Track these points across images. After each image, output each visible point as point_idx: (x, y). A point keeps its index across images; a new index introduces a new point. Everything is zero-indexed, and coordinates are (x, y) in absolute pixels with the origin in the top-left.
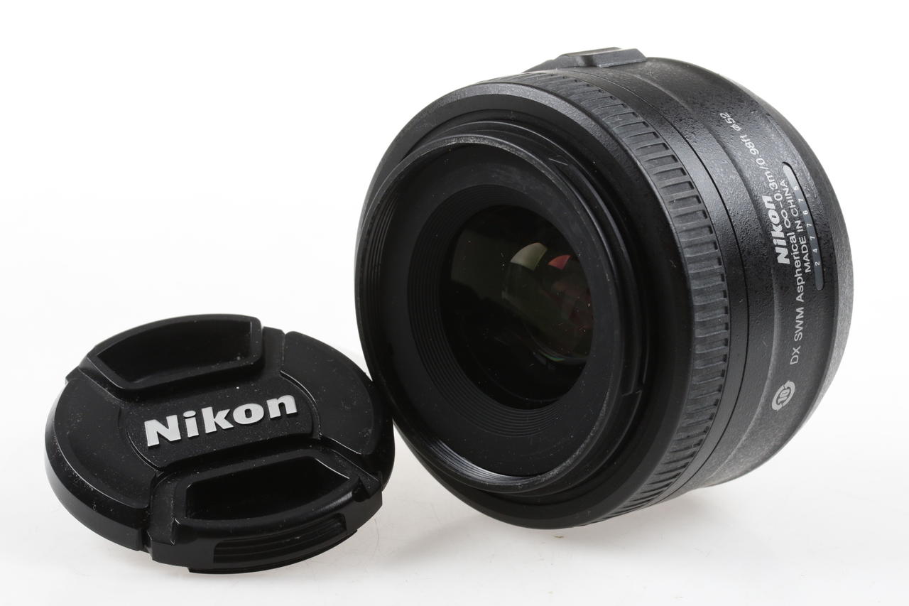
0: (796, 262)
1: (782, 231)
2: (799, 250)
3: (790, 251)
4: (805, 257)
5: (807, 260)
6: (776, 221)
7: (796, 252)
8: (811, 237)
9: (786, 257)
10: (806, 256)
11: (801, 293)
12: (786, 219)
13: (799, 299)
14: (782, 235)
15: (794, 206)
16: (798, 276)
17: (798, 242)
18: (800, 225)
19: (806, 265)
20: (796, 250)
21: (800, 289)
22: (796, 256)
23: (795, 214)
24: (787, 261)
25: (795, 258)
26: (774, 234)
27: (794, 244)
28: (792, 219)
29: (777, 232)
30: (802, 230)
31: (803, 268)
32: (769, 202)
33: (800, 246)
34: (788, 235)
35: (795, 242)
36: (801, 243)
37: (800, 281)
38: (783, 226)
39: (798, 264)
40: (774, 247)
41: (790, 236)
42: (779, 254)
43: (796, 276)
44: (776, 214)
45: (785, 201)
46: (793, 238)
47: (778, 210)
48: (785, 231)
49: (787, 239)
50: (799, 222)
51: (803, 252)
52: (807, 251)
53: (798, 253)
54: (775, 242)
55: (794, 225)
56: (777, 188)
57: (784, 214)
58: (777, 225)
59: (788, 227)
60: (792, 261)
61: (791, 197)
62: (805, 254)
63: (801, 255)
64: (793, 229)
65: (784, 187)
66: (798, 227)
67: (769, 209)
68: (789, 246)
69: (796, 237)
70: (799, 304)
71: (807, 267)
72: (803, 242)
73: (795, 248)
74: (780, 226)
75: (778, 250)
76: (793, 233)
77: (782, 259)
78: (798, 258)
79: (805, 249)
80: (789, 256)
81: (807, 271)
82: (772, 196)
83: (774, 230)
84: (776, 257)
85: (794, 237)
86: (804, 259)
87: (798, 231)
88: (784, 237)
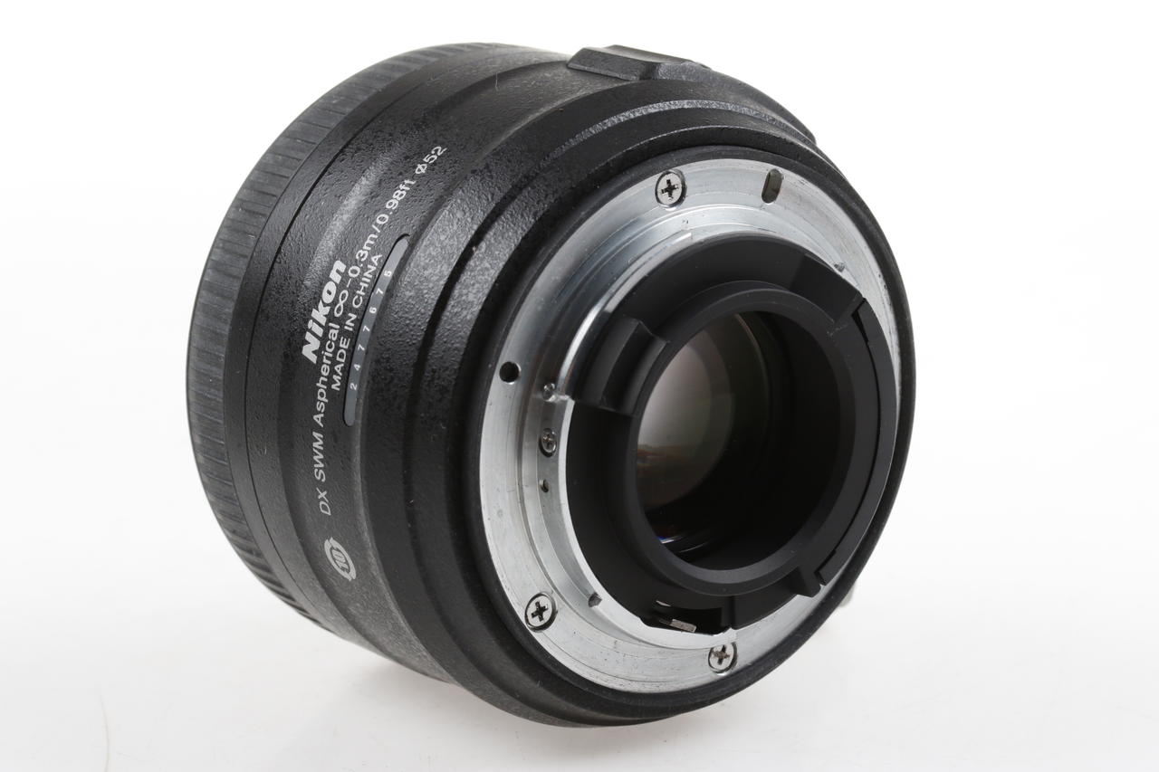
0: (324, 366)
1: (326, 316)
2: (334, 353)
3: (322, 347)
4: (338, 368)
5: (339, 371)
6: (328, 298)
7: (329, 352)
8: (360, 346)
9: (314, 352)
10: (340, 366)
11: (320, 412)
12: (341, 303)
13: (318, 418)
14: (323, 321)
15: (363, 294)
16: (322, 387)
17: (337, 342)
18: (352, 322)
19: (335, 377)
20: (331, 350)
21: (320, 407)
22: (328, 358)
23: (356, 303)
24: (313, 359)
25: (325, 360)
26: (315, 314)
27: (331, 340)
28: (348, 308)
29: (320, 314)
30: (351, 329)
31: (330, 381)
32: (338, 271)
33: (338, 348)
34: (331, 324)
35: (334, 339)
36: (341, 345)
37: (322, 395)
38: (332, 310)
39: (325, 372)
40: (305, 330)
41: (332, 328)
42: (308, 343)
43: (318, 384)
44: (334, 292)
45: (355, 285)
46: (334, 333)
47: (340, 287)
48: (330, 318)
49: (326, 329)
50: (354, 317)
51: (338, 359)
52: (343, 361)
53: (331, 355)
54: (311, 324)
55: (345, 316)
56: (363, 260)
57: (344, 296)
58: (325, 305)
59: (337, 315)
60: (320, 362)
61: (368, 281)
62: (339, 363)
63: (334, 362)
64: (341, 321)
65: (372, 264)
66: (348, 322)
67: (331, 280)
68: (324, 339)
69: (339, 334)
70: (319, 430)
71: (335, 382)
72: (344, 345)
73: (330, 347)
74: (328, 308)
75: (308, 336)
76: (338, 327)
77: (309, 351)
78: (329, 362)
79: (341, 356)
80: (317, 353)
81: (334, 386)
82: (348, 267)
83: (317, 310)
84: (303, 345)
85: (336, 332)
86: (336, 368)
87: (346, 327)
88: (324, 324)
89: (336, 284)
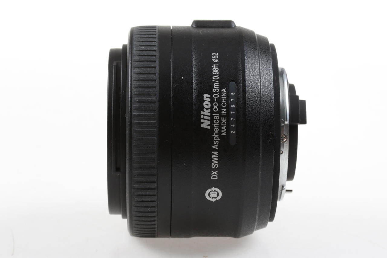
1: (209, 112)
2: (220, 123)
3: (212, 123)
4: (224, 128)
6: (207, 107)
7: (216, 124)
8: (232, 119)
9: (208, 125)
11: (216, 144)
12: (215, 107)
13: (215, 147)
14: (209, 114)
15: (225, 102)
16: (215, 136)
17: (220, 119)
18: (225, 112)
19: (223, 131)
21: (216, 142)
23: (224, 106)
24: (209, 127)
25: (215, 127)
26: (203, 113)
27: (216, 120)
28: (220, 108)
29: (206, 112)
30: (226, 114)
31: (220, 132)
32: (207, 97)
34: (213, 115)
35: (218, 119)
36: (222, 120)
37: (216, 138)
38: (212, 110)
39: (216, 130)
40: (200, 119)
41: (215, 116)
42: (203, 123)
43: (213, 135)
44: (209, 104)
45: (219, 100)
46: (217, 117)
47: (212, 102)
48: (212, 113)
50: (225, 110)
51: (222, 125)
52: (226, 125)
53: (218, 124)
54: (202, 117)
55: (220, 111)
56: (217, 92)
57: (215, 104)
58: (207, 109)
59: (215, 111)
60: (213, 128)
61: (225, 97)
62: (224, 126)
63: (220, 126)
64: (219, 113)
65: (223, 92)
66: (223, 112)
67: (205, 101)
68: (212, 120)
69: (219, 117)
70: (215, 150)
72: (224, 120)
73: (216, 122)
74: (209, 110)
75: (203, 121)
76: (218, 115)
77: (206, 125)
78: (218, 127)
80: (211, 125)
81: (222, 134)
82: (211, 95)
83: (204, 111)
84: (201, 124)
86: (222, 128)
87: (222, 114)
88: (210, 115)
89: (209, 101)
